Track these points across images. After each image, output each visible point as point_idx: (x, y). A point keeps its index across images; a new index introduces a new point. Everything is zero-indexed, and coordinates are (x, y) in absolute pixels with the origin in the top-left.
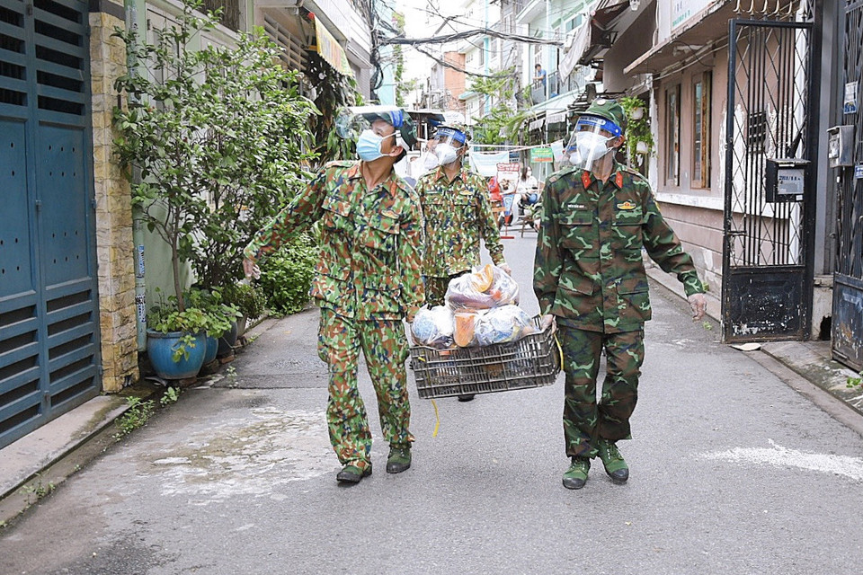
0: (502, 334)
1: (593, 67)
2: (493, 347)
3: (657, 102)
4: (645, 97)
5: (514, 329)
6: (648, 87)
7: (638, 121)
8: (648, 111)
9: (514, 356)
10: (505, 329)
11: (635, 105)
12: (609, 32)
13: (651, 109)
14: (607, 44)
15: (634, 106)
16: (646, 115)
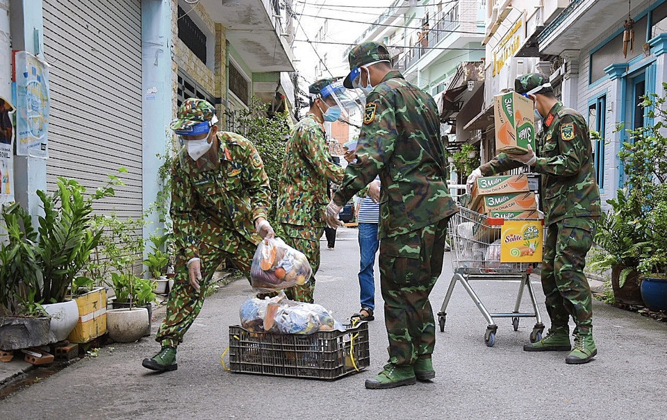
0: (297, 327)
1: (449, 124)
2: (289, 336)
3: (484, 148)
4: (477, 145)
5: (309, 325)
6: (480, 138)
7: (472, 159)
8: (479, 153)
9: (308, 348)
10: (300, 323)
11: (471, 149)
12: (458, 102)
13: (481, 152)
14: (457, 109)
15: (469, 150)
16: (478, 155)
